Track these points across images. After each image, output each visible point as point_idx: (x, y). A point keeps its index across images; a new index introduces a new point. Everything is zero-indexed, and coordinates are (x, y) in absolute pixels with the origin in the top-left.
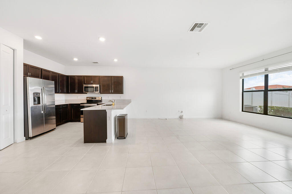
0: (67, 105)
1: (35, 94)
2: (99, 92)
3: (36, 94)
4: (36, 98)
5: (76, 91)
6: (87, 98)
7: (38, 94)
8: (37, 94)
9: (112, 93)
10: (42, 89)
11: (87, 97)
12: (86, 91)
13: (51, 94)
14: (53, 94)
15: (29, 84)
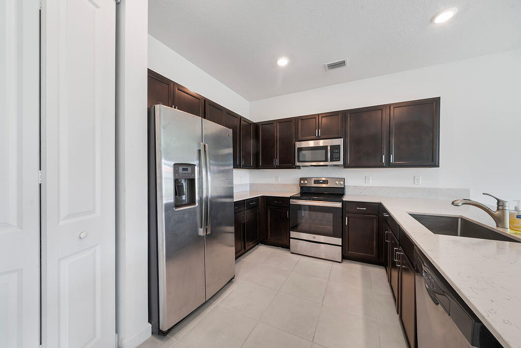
0: (256, 199)
1: (181, 168)
2: (341, 162)
3: (184, 169)
4: (183, 182)
5: (277, 162)
6: (302, 182)
7: (189, 169)
8: (187, 169)
9: (389, 165)
10: (200, 150)
11: (301, 179)
12: (300, 160)
13: (223, 172)
14: (229, 170)
15: (162, 130)
